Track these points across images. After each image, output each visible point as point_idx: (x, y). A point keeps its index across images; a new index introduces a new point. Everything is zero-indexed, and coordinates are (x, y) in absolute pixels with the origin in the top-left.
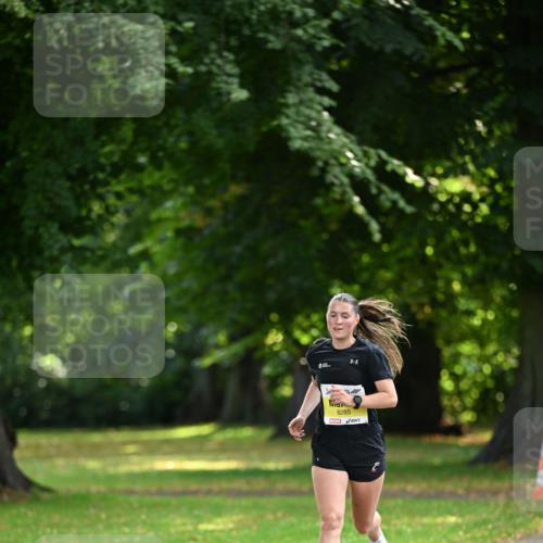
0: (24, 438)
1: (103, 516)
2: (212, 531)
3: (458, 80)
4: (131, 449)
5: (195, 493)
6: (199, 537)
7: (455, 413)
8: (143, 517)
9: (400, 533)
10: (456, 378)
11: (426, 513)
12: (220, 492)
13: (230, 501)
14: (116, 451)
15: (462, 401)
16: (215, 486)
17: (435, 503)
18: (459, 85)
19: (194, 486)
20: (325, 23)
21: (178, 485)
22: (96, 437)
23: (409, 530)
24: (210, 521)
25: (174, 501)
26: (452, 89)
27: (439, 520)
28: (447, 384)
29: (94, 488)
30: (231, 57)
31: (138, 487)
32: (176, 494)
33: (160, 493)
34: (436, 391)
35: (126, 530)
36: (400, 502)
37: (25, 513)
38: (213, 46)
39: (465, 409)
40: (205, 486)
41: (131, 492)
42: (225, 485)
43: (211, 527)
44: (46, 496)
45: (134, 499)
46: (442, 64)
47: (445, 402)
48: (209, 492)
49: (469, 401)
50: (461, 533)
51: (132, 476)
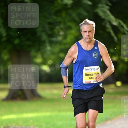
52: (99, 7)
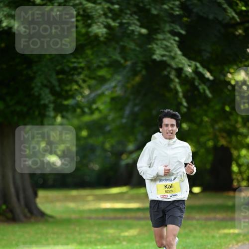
0: (41, 194)
1: (77, 229)
2: (127, 237)
3: (240, 29)
4: (90, 198)
5: (119, 218)
6: (121, 239)
7: (238, 182)
8: (96, 229)
9: (213, 237)
10: (239, 166)
11: (225, 228)
12: (131, 218)
13: (135, 222)
14: (83, 199)
15: (242, 176)
16: (128, 215)
17: (229, 223)
18: (240, 31)
19: (119, 215)
20: (177, 3)
21: (112, 215)
22: (74, 193)
23: (218, 235)
24: (126, 231)
25: (110, 222)
26: (237, 33)
27: (232, 231)
28: (235, 168)
29: (73, 216)
30: (137, 17)
31: (94, 215)
32: (111, 219)
33: (104, 218)
34: (230, 172)
35: (88, 235)
36: (213, 222)
37: (42, 228)
38: (128, 12)
39: (243, 179)
40: (124, 215)
41: (90, 218)
42: (133, 215)
43: (126, 234)
44: (51, 220)
45: (92, 221)
46: (233, 22)
47: (234, 177)
48: (126, 218)
49: (245, 176)
50: (241, 237)
51: (91, 211)
52: (157, 39)
